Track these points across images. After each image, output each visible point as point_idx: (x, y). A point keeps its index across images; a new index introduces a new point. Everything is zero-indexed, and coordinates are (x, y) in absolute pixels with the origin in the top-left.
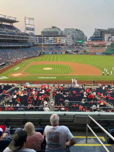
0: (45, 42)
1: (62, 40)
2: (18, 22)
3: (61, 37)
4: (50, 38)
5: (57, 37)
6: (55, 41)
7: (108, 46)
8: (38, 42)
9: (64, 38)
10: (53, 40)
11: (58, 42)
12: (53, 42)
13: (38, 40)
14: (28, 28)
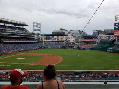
0: (51, 39)
1: (63, 38)
2: (27, 25)
3: (62, 36)
4: (55, 37)
5: (60, 36)
6: (58, 39)
7: (98, 43)
8: (46, 39)
9: (64, 36)
10: (57, 38)
11: (60, 39)
12: (56, 39)
13: (46, 38)
14: (35, 29)
